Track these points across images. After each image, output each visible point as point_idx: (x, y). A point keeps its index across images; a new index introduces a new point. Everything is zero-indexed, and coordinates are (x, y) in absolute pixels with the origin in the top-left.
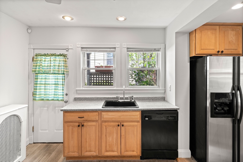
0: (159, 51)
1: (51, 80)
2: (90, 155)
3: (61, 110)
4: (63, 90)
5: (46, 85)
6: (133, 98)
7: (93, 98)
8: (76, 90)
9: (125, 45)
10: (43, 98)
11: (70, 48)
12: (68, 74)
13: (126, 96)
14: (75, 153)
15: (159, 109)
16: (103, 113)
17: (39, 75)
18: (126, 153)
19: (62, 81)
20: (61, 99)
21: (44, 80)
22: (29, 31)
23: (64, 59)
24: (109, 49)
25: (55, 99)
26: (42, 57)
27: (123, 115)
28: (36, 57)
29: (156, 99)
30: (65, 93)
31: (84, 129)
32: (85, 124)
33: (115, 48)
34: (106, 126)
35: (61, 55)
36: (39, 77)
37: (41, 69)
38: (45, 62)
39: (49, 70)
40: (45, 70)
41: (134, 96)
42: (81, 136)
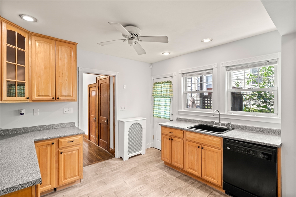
0: (276, 62)
1: (162, 102)
2: (177, 166)
3: (160, 125)
4: (169, 110)
5: (160, 106)
6: (230, 126)
7: (191, 120)
8: (179, 111)
9: (223, 64)
10: (157, 116)
11: (174, 75)
12: (173, 97)
13: (222, 122)
14: (168, 160)
15: (246, 140)
16: (187, 133)
17: (156, 98)
18: (206, 177)
19: (168, 103)
20: (168, 117)
21: (158, 102)
22: (151, 67)
23: (170, 85)
24: (206, 71)
25: (164, 117)
26: (157, 84)
27: (203, 138)
28: (154, 85)
29: (269, 132)
30: (171, 113)
31: (173, 142)
32: (174, 138)
33: (212, 69)
34: (189, 145)
35: (168, 82)
36: (156, 100)
37: (156, 94)
38: (159, 88)
39: (161, 94)
40: (158, 94)
41: (233, 123)
42: (171, 148)
